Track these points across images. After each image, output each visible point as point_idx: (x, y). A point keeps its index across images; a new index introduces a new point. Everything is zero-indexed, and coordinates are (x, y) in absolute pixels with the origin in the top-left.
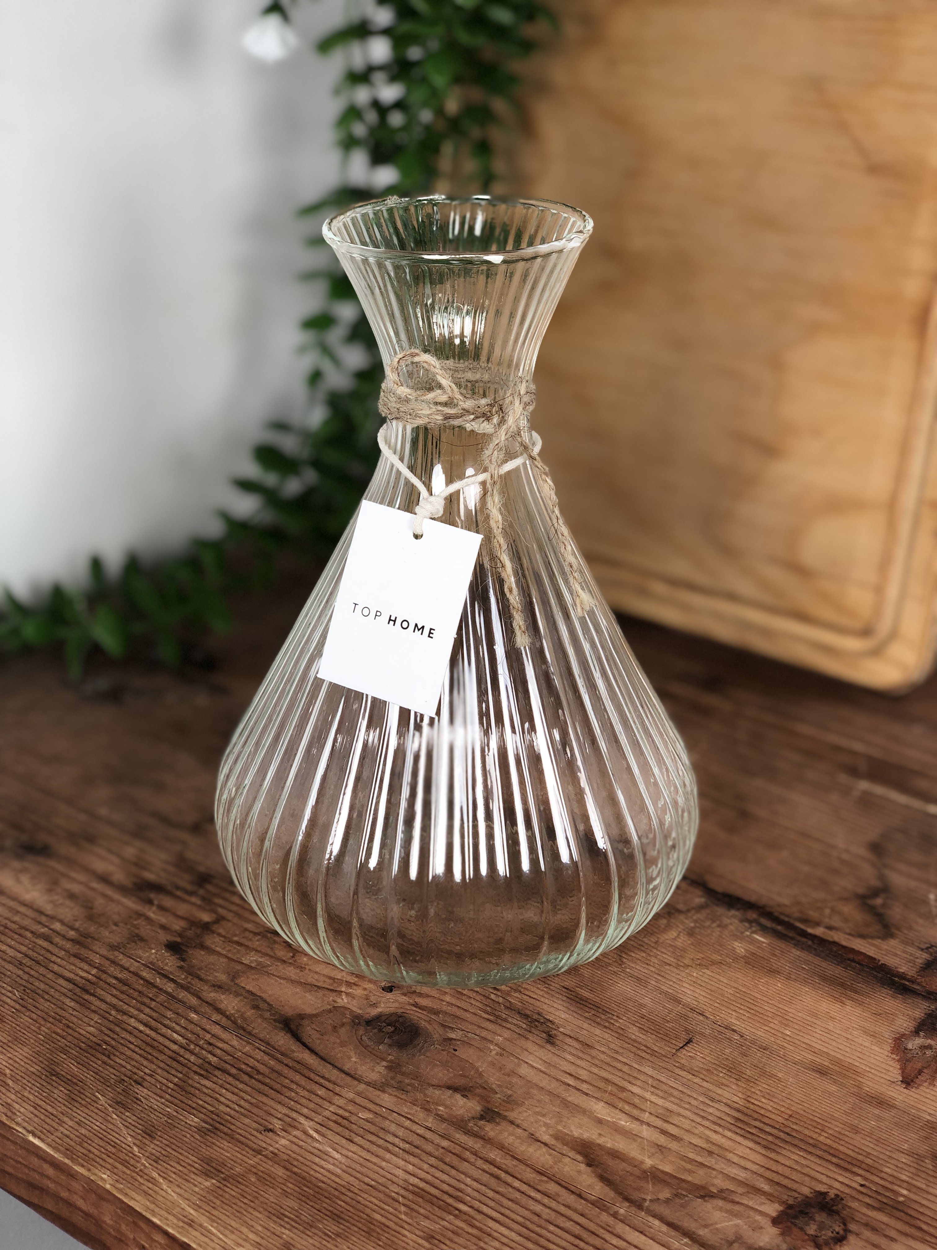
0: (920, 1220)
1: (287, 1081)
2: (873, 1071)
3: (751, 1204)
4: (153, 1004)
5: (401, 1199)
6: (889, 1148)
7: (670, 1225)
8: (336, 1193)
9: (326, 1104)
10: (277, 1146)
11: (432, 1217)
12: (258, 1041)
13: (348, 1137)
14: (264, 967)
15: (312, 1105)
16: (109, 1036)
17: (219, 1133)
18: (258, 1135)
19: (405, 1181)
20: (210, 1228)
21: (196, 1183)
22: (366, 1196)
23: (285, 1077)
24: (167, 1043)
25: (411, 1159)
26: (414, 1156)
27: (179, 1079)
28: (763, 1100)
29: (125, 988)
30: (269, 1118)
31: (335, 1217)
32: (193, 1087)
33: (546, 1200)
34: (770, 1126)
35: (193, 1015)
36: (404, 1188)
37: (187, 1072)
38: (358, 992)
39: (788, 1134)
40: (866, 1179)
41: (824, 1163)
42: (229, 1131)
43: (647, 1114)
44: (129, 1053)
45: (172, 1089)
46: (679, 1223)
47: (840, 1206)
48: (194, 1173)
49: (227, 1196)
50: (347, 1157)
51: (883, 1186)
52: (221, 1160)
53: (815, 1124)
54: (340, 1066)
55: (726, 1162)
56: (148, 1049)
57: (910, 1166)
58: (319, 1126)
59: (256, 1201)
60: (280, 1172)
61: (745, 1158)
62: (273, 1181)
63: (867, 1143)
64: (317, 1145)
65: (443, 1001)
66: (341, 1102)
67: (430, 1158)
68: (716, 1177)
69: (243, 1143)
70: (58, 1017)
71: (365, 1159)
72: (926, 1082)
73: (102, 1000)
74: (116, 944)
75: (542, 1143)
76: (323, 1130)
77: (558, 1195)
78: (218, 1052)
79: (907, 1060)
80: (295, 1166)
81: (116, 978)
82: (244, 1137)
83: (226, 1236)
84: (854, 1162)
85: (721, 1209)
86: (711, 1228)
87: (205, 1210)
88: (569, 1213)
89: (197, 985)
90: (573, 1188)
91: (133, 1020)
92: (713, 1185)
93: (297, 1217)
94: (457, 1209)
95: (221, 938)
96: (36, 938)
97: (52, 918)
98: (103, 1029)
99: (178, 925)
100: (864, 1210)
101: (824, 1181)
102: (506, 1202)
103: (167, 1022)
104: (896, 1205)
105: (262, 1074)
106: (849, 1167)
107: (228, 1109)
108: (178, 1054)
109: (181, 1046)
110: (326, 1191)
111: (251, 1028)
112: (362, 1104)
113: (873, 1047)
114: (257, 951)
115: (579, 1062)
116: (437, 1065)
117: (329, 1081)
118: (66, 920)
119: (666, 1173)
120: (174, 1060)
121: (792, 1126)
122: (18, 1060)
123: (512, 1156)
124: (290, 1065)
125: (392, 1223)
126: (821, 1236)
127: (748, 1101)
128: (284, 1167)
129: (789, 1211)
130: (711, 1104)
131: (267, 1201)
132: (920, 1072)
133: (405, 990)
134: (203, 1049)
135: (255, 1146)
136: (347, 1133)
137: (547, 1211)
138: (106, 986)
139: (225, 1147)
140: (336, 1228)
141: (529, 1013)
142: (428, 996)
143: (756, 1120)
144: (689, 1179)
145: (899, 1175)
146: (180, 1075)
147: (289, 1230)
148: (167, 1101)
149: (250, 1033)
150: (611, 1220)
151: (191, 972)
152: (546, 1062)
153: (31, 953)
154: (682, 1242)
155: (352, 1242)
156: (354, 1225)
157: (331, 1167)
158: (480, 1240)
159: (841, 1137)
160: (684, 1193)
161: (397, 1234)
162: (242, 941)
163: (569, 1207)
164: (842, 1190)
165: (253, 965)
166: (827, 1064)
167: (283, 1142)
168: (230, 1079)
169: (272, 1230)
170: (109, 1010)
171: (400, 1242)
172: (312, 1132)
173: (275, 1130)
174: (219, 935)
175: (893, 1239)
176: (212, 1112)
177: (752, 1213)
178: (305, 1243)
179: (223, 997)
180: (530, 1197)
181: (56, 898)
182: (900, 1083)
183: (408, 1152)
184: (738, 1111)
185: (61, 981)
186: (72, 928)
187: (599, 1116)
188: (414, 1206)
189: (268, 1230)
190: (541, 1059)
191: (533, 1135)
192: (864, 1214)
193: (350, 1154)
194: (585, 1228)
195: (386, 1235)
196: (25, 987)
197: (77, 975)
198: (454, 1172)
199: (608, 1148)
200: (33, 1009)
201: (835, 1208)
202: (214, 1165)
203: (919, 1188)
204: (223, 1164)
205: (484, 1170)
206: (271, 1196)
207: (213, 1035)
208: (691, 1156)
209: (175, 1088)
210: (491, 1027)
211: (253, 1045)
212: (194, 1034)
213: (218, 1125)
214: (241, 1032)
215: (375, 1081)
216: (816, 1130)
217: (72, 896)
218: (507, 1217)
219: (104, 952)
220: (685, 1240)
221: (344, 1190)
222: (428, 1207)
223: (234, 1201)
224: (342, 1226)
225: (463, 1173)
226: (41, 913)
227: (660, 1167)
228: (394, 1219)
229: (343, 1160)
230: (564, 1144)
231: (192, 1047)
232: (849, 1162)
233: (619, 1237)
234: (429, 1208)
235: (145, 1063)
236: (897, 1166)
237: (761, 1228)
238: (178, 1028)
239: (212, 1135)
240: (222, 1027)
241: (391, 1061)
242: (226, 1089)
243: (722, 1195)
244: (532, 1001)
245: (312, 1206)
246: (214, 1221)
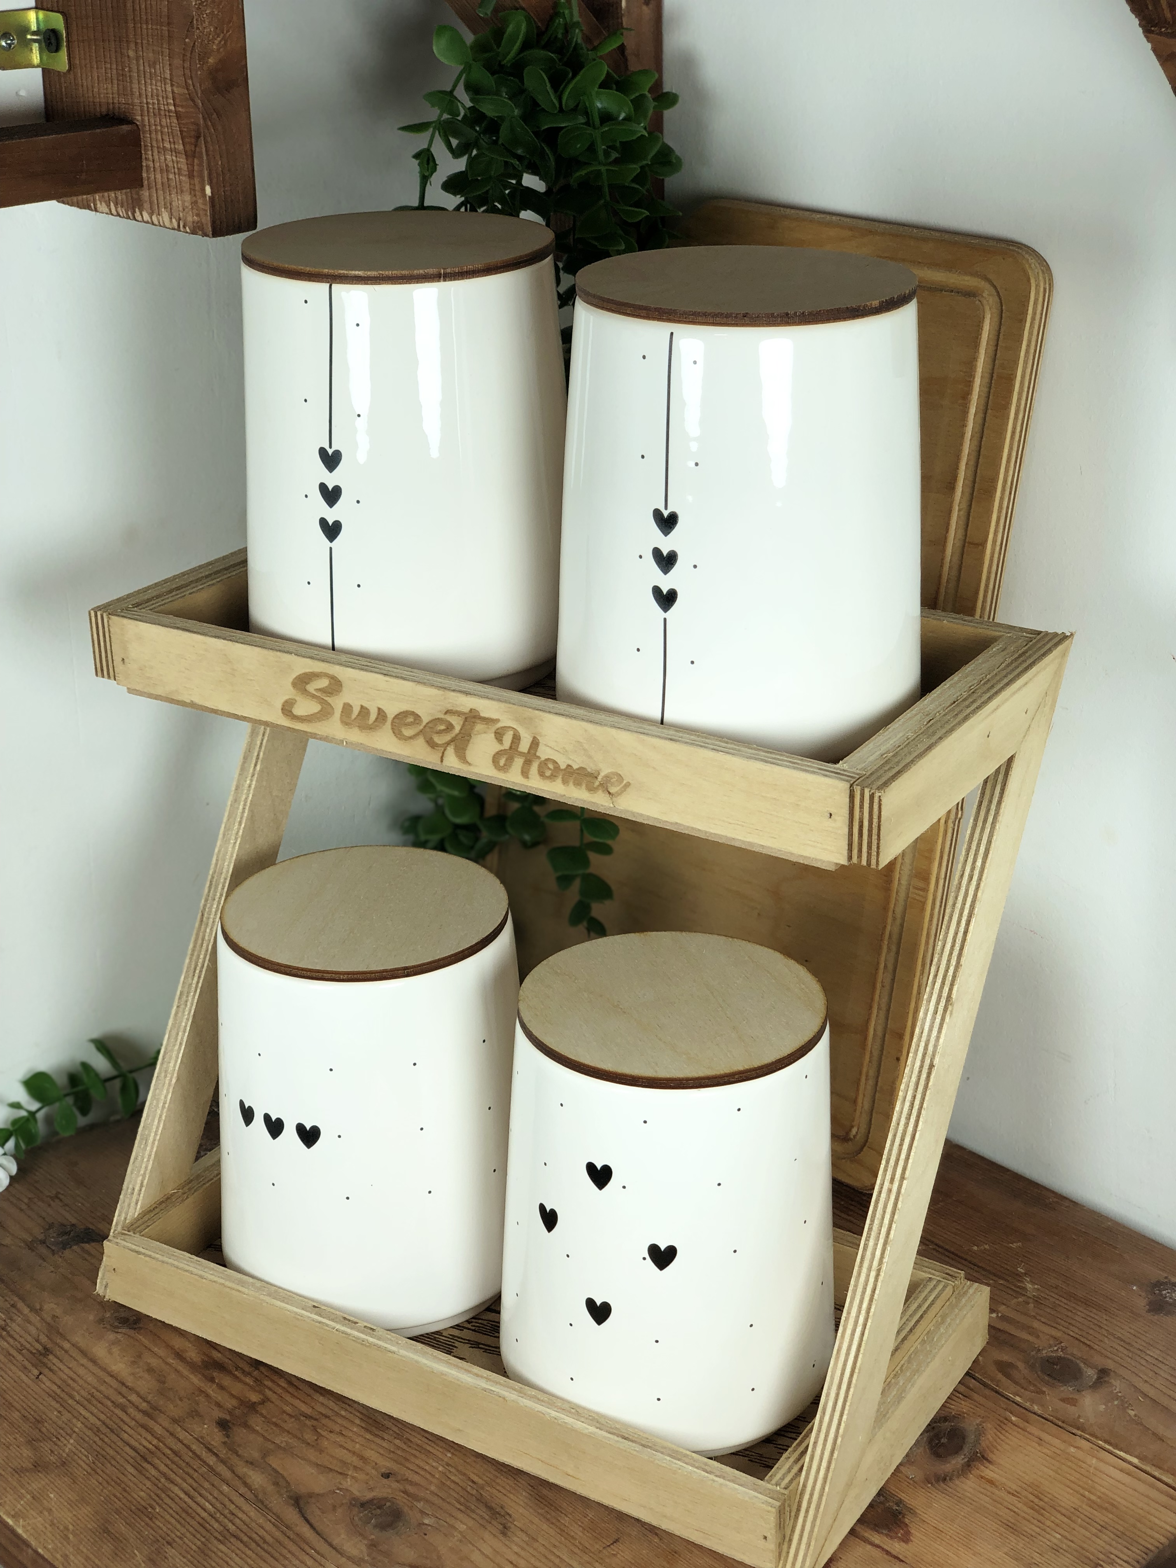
1: (286, 1551)
4: (195, 1475)
12: (271, 1514)
14: (292, 1448)
16: (155, 1501)
23: (284, 1547)
24: (199, 1510)
27: (202, 1542)
29: (176, 1459)
32: (211, 1551)
35: (225, 1488)
37: (209, 1537)
38: (361, 1476)
44: (168, 1517)
45: (195, 1551)
54: (329, 1540)
56: (184, 1515)
65: (427, 1489)
70: (119, 1481)
73: (156, 1468)
74: (177, 1417)
81: (171, 1449)
89: (235, 1460)
91: (176, 1488)
95: (263, 1419)
96: (115, 1407)
97: (130, 1389)
98: (152, 1494)
99: (231, 1403)
103: (203, 1492)
105: (268, 1543)
108: (206, 1521)
109: (210, 1514)
111: (268, 1502)
114: (288, 1432)
115: (522, 1553)
116: (407, 1546)
117: (318, 1553)
118: (142, 1393)
120: (201, 1525)
122: (80, 1517)
124: (292, 1537)
133: (399, 1478)
134: (226, 1517)
138: (161, 1456)
141: (493, 1505)
142: (417, 1484)
146: (203, 1540)
148: (189, 1561)
149: (266, 1507)
151: (231, 1447)
152: (495, 1550)
153: (108, 1421)
162: (279, 1422)
165: (282, 1445)
168: (241, 1546)
170: (159, 1478)
174: (261, 1415)
179: (251, 1473)
181: (138, 1370)
185: (127, 1449)
186: (144, 1400)
190: (491, 1547)
196: (98, 1452)
197: (140, 1444)
200: (101, 1473)
207: (237, 1506)
209: (197, 1550)
210: (460, 1515)
211: (266, 1517)
212: (222, 1504)
214: (260, 1505)
215: (354, 1556)
217: (150, 1370)
219: (166, 1424)
226: (123, 1384)
231: (218, 1515)
235: (178, 1526)
238: (210, 1497)
240: (246, 1499)
241: (373, 1540)
242: (237, 1555)
244: (499, 1495)
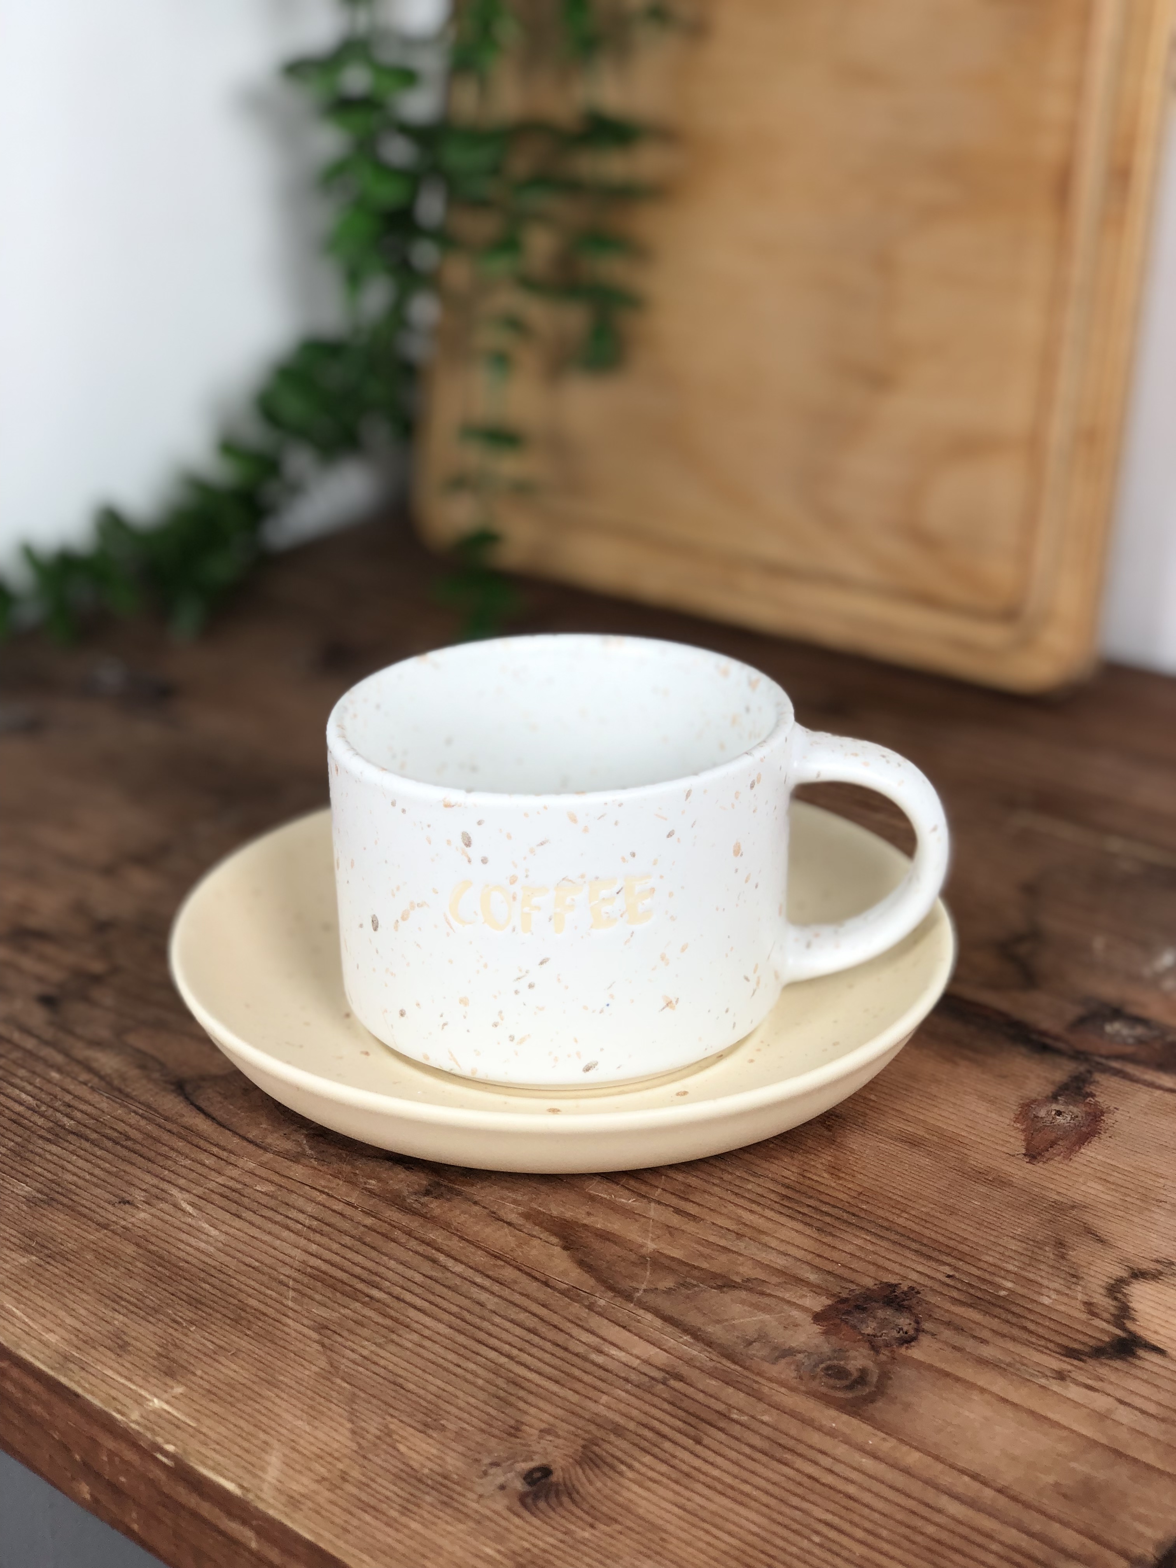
0: (1027, 1318)
1: (167, 1148)
2: (986, 1142)
3: (787, 1296)
5: (291, 1283)
6: (995, 1233)
7: (668, 1319)
8: (202, 1275)
9: (213, 1175)
10: (133, 1220)
11: (330, 1303)
12: (137, 1104)
13: (234, 1212)
14: (165, 1023)
15: (193, 1176)
17: (54, 1204)
18: (110, 1208)
19: (304, 1262)
20: (14, 1309)
21: (8, 1259)
22: (243, 1279)
23: (163, 1144)
24: (13, 1105)
25: (317, 1237)
26: (322, 1235)
27: (17, 1143)
28: (825, 1175)
30: (132, 1189)
31: (194, 1302)
32: (32, 1152)
33: (496, 1288)
34: (829, 1204)
35: (55, 1075)
36: (299, 1271)
37: (29, 1136)
39: (854, 1215)
40: (956, 1269)
41: (898, 1249)
42: (70, 1203)
43: (659, 1190)
46: (682, 1318)
47: (914, 1301)
48: (8, 1248)
49: (47, 1275)
50: (227, 1234)
51: (978, 1277)
52: (50, 1234)
53: (892, 1203)
54: (242, 1133)
55: (760, 1247)
57: (1022, 1254)
58: (197, 1198)
59: (86, 1281)
60: (130, 1249)
61: (789, 1243)
62: (117, 1260)
63: (964, 1226)
64: (189, 1220)
66: (235, 1173)
67: (344, 1237)
68: (742, 1264)
69: (85, 1216)
71: (253, 1237)
72: (1059, 1155)
75: (505, 1222)
76: (202, 1203)
77: (515, 1282)
78: (78, 1115)
79: (1035, 1130)
80: (152, 1243)
82: (90, 1209)
83: (33, 1320)
84: (943, 1249)
85: (743, 1302)
86: (725, 1323)
87: (12, 1290)
88: (526, 1302)
89: (69, 1041)
90: (537, 1275)
92: (737, 1273)
93: (138, 1300)
94: (368, 1296)
95: (114, 991)
99: (59, 975)
100: (948, 1306)
101: (897, 1271)
102: (439, 1289)
103: (16, 1081)
104: (993, 1301)
105: (133, 1139)
106: (935, 1254)
107: (75, 1178)
108: (22, 1116)
109: (29, 1108)
110: (188, 1272)
111: (129, 1090)
112: (263, 1175)
113: (990, 1115)
114: (158, 1005)
117: (224, 1149)
119: (673, 1259)
120: (15, 1122)
121: (860, 1205)
123: (460, 1237)
124: (175, 1130)
125: (271, 1309)
126: (881, 1336)
127: (804, 1176)
128: (138, 1245)
129: (840, 1306)
130: (751, 1179)
131: (102, 1282)
132: (1053, 1144)
134: (57, 1110)
135: (101, 1220)
136: (234, 1207)
137: (496, 1300)
139: (59, 1220)
140: (191, 1314)
143: (811, 1197)
144: (705, 1265)
145: (1005, 1265)
146: (19, 1140)
147: (123, 1315)
149: (127, 1095)
150: (584, 1313)
151: (65, 1028)
154: (681, 1340)
155: (208, 1331)
156: (217, 1311)
157: (202, 1245)
158: (393, 1332)
159: (928, 1218)
160: (695, 1282)
161: (277, 1323)
162: (142, 994)
163: (527, 1296)
164: (918, 1281)
165: (150, 1021)
166: (921, 1132)
167: (142, 1215)
168: (87, 1145)
169: (101, 1314)
171: (278, 1333)
172: (185, 1205)
173: (135, 1201)
174: (111, 987)
175: (983, 1341)
176: (52, 1181)
177: (786, 1307)
178: (142, 1330)
179: (97, 1055)
180: (475, 1283)
182: (1021, 1156)
183: (315, 1231)
184: (788, 1187)
187: (592, 1192)
188: (310, 1292)
189: (95, 1314)
191: (494, 1213)
192: (947, 1311)
193: (232, 1231)
194: (545, 1321)
195: (260, 1324)
198: (374, 1254)
199: (598, 1229)
201: (906, 1303)
202: (39, 1239)
203: (1031, 1281)
204: (52, 1239)
205: (417, 1253)
206: (108, 1276)
207: (75, 1096)
208: (712, 1239)
209: (8, 1153)
211: (129, 1108)
212: (50, 1094)
213: (57, 1196)
214: (116, 1093)
215: (287, 1151)
216: (894, 1211)
218: (436, 1306)
220: (685, 1338)
221: (213, 1272)
222: (329, 1292)
223: (56, 1280)
224: (200, 1312)
225: (386, 1255)
227: (665, 1252)
228: (278, 1306)
229: (222, 1237)
230: (536, 1224)
232: (934, 1249)
233: (593, 1333)
234: (328, 1295)
236: (1002, 1254)
237: (796, 1326)
239: (46, 1206)
240: (92, 1088)
242: (79, 1156)
243: (748, 1285)
245: (165, 1290)
246: (19, 1302)
